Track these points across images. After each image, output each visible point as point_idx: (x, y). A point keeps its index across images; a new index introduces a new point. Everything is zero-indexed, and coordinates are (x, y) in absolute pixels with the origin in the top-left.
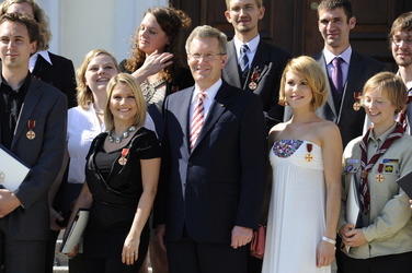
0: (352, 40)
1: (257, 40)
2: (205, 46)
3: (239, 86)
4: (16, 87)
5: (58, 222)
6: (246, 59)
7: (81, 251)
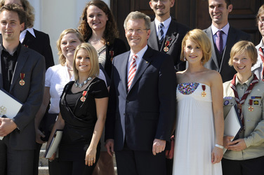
0: (229, 19)
1: (169, 20)
2: (136, 24)
3: (157, 49)
4: (12, 53)
5: (41, 138)
6: (162, 32)
7: (57, 157)
